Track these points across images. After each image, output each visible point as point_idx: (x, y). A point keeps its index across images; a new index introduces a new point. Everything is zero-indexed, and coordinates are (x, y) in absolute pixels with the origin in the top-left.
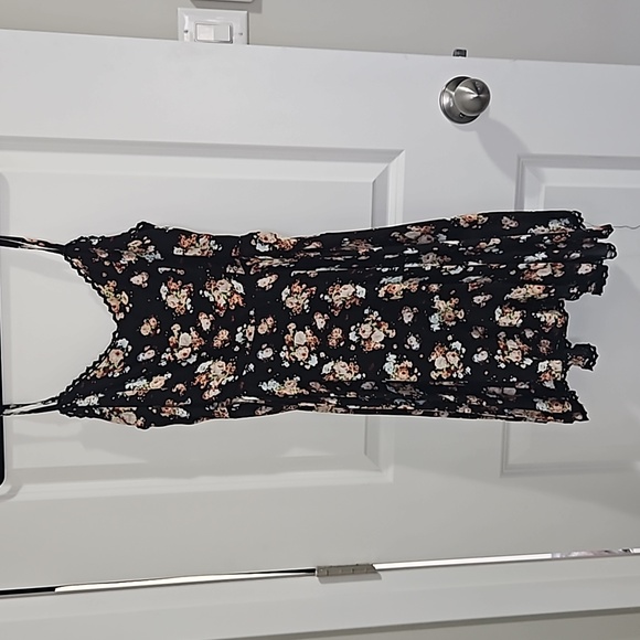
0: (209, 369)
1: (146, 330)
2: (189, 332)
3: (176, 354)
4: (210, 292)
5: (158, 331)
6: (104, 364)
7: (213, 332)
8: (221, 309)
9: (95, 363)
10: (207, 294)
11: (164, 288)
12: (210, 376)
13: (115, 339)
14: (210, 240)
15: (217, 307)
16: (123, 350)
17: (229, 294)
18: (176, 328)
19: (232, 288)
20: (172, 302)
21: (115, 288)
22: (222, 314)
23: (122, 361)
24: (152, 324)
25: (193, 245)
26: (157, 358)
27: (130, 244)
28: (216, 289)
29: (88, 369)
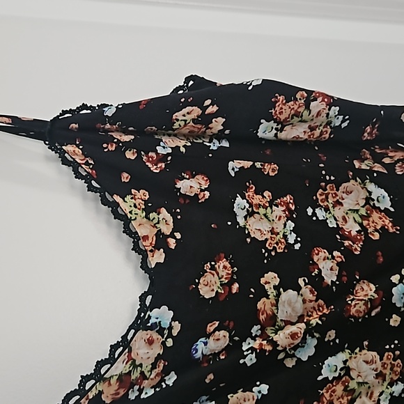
0: (347, 370)
1: (209, 286)
2: (298, 288)
3: (276, 338)
4: (327, 209)
5: (236, 287)
6: (120, 367)
7: (345, 287)
8: (354, 240)
9: (100, 364)
10: (321, 214)
11: (240, 202)
12: (353, 385)
13: (143, 308)
14: (330, 105)
15: (345, 237)
16: (161, 332)
17: (363, 212)
18: (271, 279)
19: (368, 200)
20: (257, 228)
21: (146, 202)
22: (357, 248)
23: (159, 358)
24: (223, 273)
25: (297, 114)
26: (234, 349)
27: (178, 115)
28: (338, 203)
29: (85, 379)
